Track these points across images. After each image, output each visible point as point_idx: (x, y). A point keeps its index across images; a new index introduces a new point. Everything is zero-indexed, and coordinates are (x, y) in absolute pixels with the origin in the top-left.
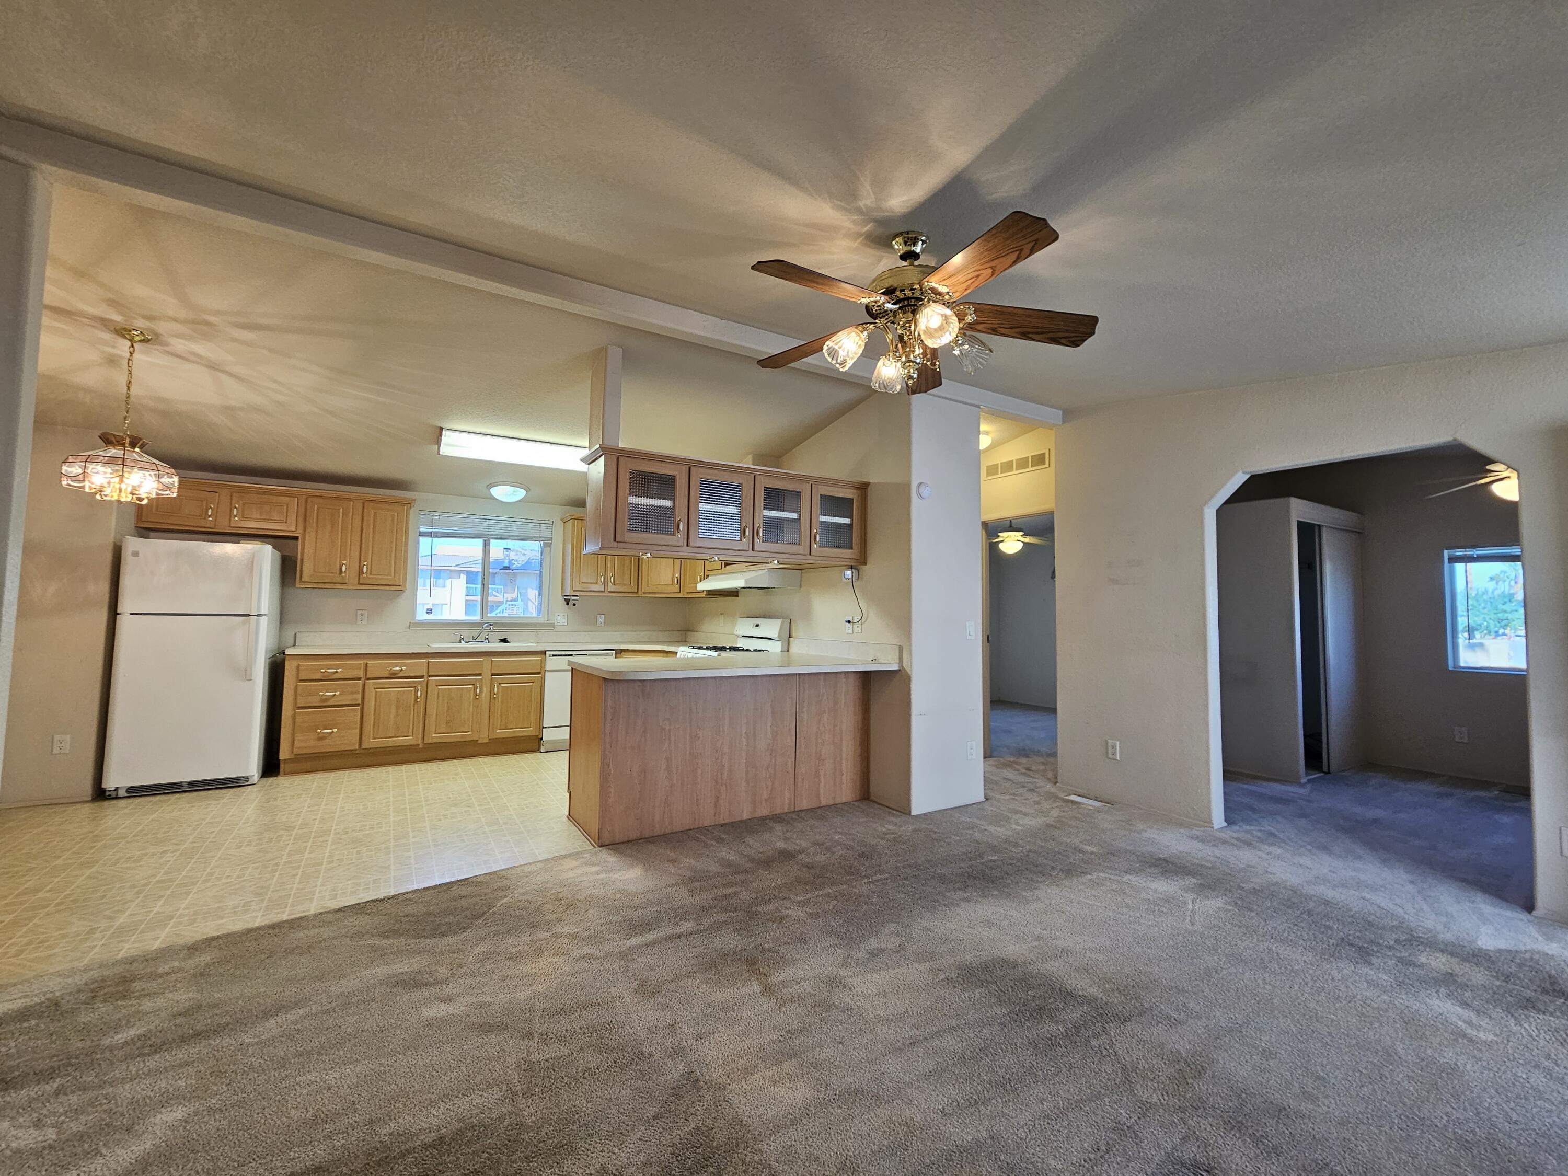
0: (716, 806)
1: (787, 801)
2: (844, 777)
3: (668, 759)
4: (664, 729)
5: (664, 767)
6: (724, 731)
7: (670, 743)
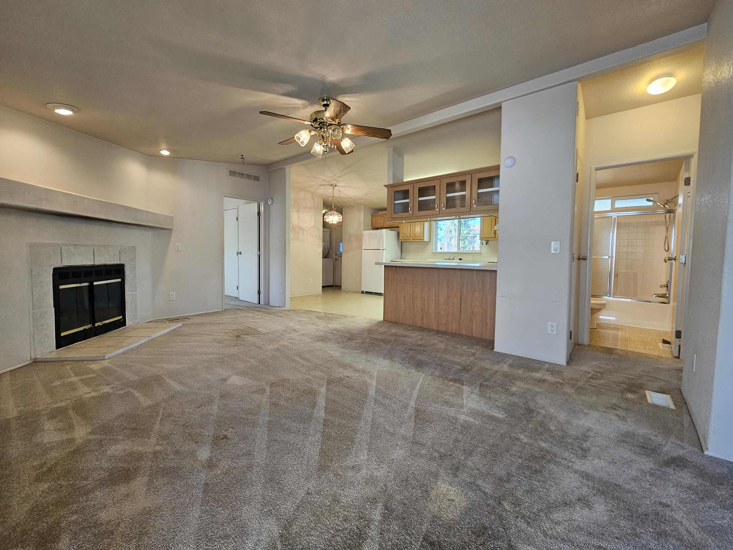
0: (422, 320)
1: (454, 328)
2: (488, 326)
3: (405, 297)
4: (403, 286)
5: (403, 300)
6: (425, 290)
7: (405, 291)
